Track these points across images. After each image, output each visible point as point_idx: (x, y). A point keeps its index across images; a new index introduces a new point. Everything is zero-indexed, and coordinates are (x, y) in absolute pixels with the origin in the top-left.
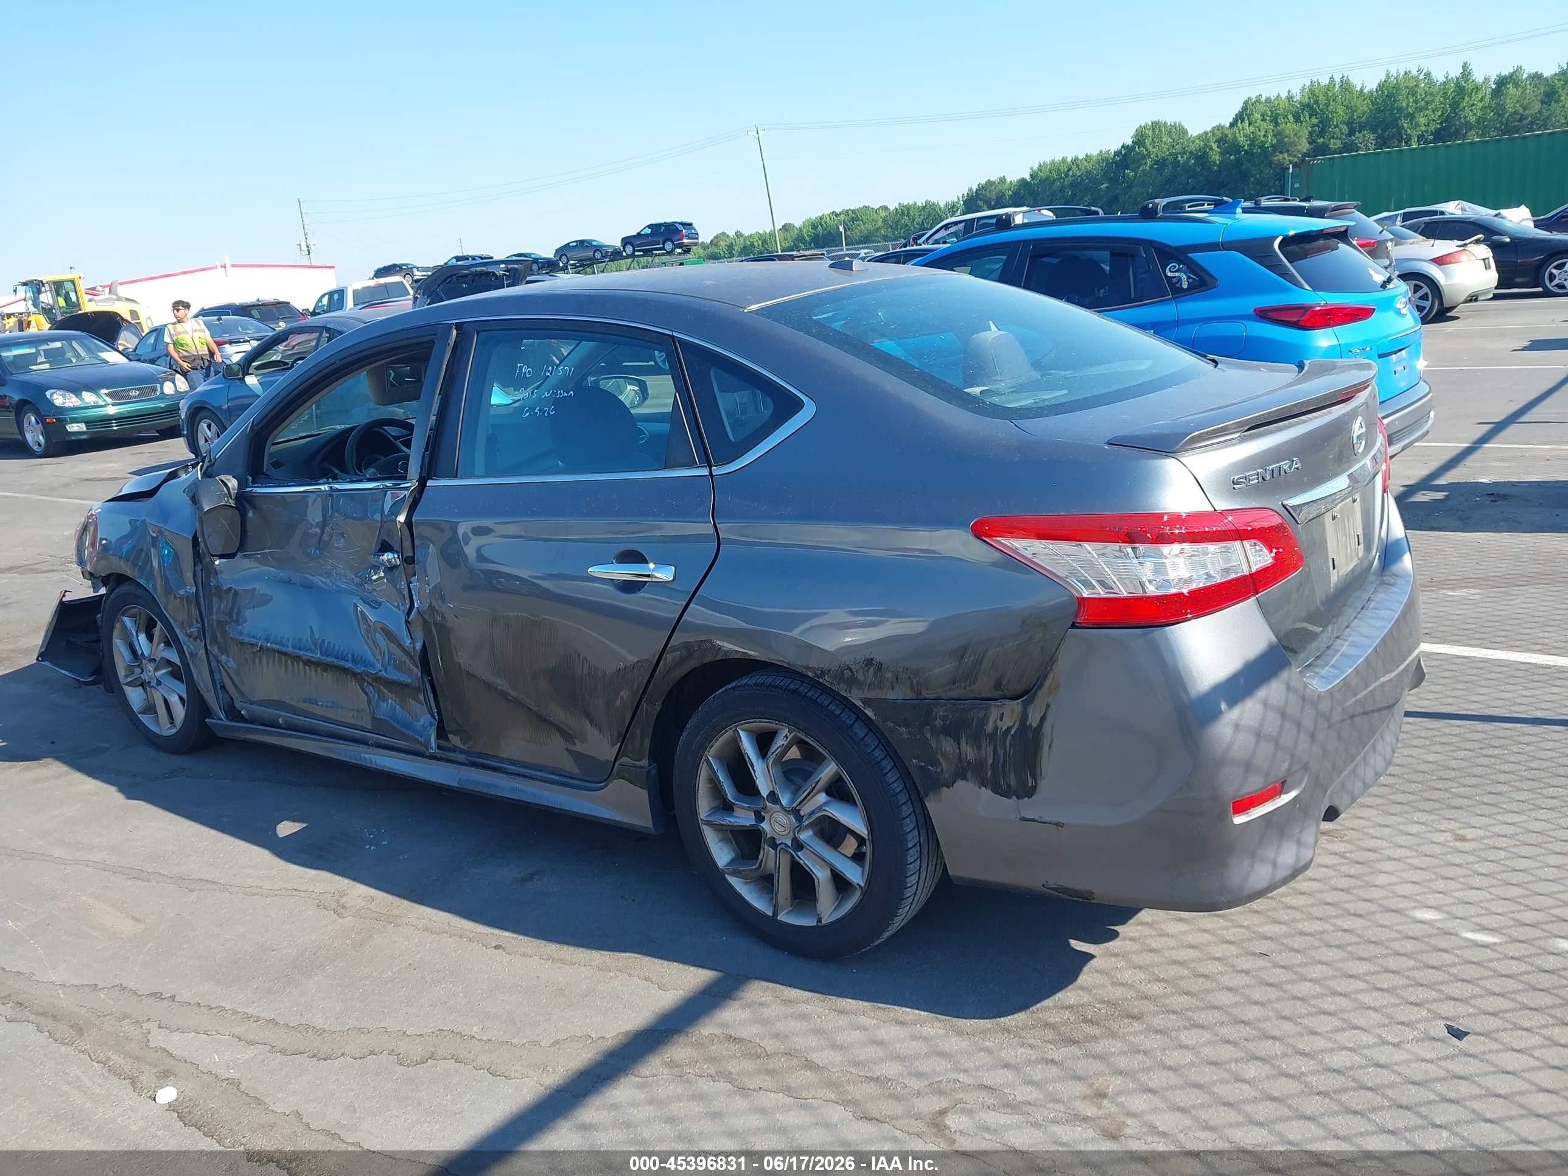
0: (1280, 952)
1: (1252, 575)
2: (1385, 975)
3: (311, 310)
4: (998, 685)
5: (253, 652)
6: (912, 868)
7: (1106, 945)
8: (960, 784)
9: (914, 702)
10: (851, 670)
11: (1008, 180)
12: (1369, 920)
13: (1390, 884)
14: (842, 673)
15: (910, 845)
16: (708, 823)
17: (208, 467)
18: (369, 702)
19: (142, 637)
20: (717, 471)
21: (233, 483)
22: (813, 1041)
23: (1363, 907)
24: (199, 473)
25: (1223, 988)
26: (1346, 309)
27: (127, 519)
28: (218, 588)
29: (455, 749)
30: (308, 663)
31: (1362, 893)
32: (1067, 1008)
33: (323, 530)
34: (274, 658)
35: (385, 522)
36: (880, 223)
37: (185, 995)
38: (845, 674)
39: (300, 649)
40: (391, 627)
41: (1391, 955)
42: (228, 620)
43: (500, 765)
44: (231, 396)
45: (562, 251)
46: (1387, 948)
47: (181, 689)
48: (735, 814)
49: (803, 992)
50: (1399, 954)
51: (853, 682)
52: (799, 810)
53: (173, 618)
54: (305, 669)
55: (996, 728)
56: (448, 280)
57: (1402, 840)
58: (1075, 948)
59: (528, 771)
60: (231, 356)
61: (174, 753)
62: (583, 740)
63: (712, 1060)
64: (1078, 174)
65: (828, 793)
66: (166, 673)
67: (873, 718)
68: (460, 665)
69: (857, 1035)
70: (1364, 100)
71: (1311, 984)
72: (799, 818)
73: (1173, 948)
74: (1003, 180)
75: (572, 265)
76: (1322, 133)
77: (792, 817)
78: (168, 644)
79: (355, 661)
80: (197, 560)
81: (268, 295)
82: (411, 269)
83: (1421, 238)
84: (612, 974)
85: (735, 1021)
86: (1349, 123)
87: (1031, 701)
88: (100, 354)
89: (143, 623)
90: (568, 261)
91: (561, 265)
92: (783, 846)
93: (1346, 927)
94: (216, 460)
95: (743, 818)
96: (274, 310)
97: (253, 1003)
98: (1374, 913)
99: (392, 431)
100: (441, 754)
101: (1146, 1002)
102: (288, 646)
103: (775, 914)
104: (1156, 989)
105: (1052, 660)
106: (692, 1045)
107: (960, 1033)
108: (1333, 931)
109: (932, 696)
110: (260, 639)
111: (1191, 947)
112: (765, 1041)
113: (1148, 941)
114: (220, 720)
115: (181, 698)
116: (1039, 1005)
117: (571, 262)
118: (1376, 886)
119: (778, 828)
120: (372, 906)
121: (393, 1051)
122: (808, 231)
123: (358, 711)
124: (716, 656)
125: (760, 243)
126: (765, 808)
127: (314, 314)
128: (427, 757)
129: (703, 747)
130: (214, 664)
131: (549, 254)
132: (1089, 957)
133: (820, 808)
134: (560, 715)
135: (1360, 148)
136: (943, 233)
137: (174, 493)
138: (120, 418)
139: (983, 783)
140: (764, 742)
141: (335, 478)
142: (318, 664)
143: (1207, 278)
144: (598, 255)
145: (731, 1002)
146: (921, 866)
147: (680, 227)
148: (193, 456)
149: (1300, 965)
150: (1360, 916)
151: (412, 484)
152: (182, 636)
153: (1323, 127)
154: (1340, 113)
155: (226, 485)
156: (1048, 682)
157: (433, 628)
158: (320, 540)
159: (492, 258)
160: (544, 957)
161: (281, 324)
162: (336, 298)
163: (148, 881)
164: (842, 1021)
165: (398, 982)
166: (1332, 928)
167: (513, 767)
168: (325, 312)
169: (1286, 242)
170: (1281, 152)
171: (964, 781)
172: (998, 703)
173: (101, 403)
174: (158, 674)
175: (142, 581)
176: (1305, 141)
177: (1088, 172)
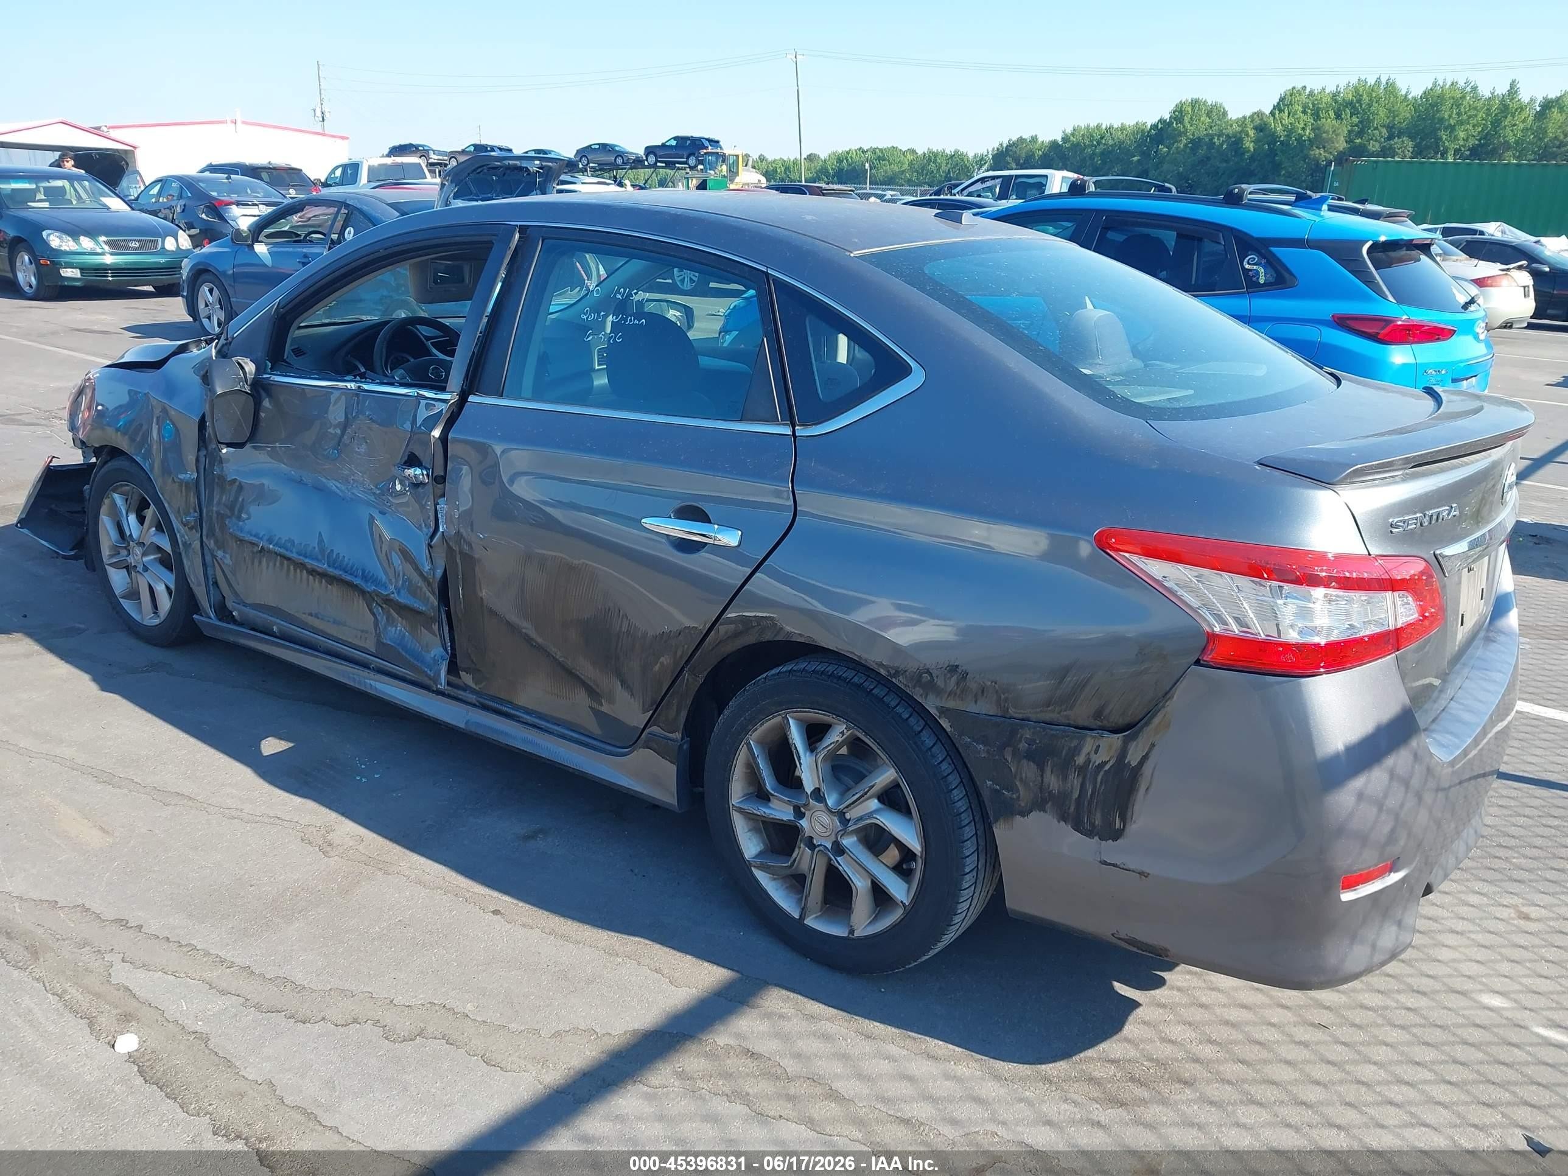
0: (1341, 1025)
1: (1397, 630)
2: (1453, 1067)
3: (323, 180)
4: (1098, 714)
5: (253, 552)
6: (966, 894)
7: (1152, 992)
8: (1035, 815)
9: (999, 720)
10: (931, 675)
11: (1040, 140)
12: (1433, 999)
13: (1454, 961)
14: (920, 675)
15: (967, 870)
16: (740, 811)
17: (223, 346)
18: (376, 624)
19: (132, 518)
20: (801, 431)
21: (250, 367)
22: (838, 1067)
23: (1425, 984)
24: (214, 351)
25: (1281, 1061)
26: (1423, 326)
27: (126, 388)
28: (222, 478)
29: (465, 688)
30: (313, 572)
31: (1426, 967)
32: (1112, 1061)
33: (343, 434)
34: (276, 561)
35: (415, 434)
36: (906, 166)
37: (153, 927)
38: (925, 679)
39: (306, 557)
40: (410, 547)
41: (1459, 1043)
42: (229, 514)
43: (513, 712)
44: (238, 261)
45: (583, 153)
46: (1454, 1034)
47: (170, 579)
48: (771, 805)
49: (826, 1007)
50: (1465, 1043)
51: (930, 687)
52: (844, 813)
53: (169, 503)
54: (308, 579)
55: (1088, 761)
56: (479, 170)
57: (1464, 911)
58: (1120, 992)
59: (543, 723)
60: (237, 218)
61: (155, 645)
62: (611, 701)
63: (727, 1076)
64: (1111, 142)
65: (879, 800)
66: (155, 559)
67: (948, 729)
68: (481, 598)
69: (884, 1066)
70: (1407, 106)
71: (1375, 1068)
72: (845, 822)
73: (1224, 1006)
74: (1034, 139)
75: (592, 168)
76: (1360, 134)
77: (836, 819)
78: (159, 528)
79: (365, 577)
80: (201, 444)
81: (280, 158)
82: (428, 150)
83: (1464, 256)
84: (620, 960)
85: (753, 1032)
86: (1390, 128)
87: (1134, 737)
88: (102, 199)
89: (135, 503)
90: (588, 163)
91: (581, 166)
92: (821, 848)
93: (1409, 1005)
94: (233, 338)
95: (780, 810)
96: (285, 176)
97: (228, 945)
98: (1438, 992)
99: (424, 331)
100: (449, 690)
101: (1197, 1066)
102: (291, 551)
103: (802, 917)
104: (1207, 1051)
105: (1167, 695)
106: (706, 1055)
107: (997, 1078)
108: (1396, 1008)
109: (1020, 716)
110: (261, 539)
111: (1244, 1006)
112: (786, 1061)
113: (1198, 994)
114: (209, 618)
115: (168, 588)
116: (1082, 1055)
117: (591, 165)
118: (1439, 961)
119: (818, 828)
120: (361, 848)
121: (378, 1021)
122: (833, 164)
123: (362, 631)
124: (776, 635)
125: (783, 170)
126: (806, 805)
127: (325, 185)
128: (433, 692)
129: (745, 731)
130: (208, 558)
131: (569, 153)
132: (1135, 1005)
133: (870, 815)
134: (587, 669)
135: (1397, 154)
136: (979, 186)
137: (182, 369)
138: (116, 270)
139: (1063, 817)
140: (815, 733)
141: (363, 376)
142: (323, 575)
143: (1287, 275)
144: (619, 161)
145: (748, 1010)
146: (974, 893)
147: (706, 143)
148: (191, 319)
149: (1362, 1044)
150: (1424, 994)
151: (451, 397)
152: (176, 524)
153: (1363, 127)
154: (1381, 116)
155: (242, 368)
156: (1156, 721)
157: (458, 557)
158: (340, 441)
159: (510, 150)
160: (547, 930)
161: (291, 191)
162: (350, 171)
163: (119, 787)
164: (868, 1047)
165: (388, 940)
166: (1395, 1005)
167: (528, 717)
168: (337, 184)
169: (1376, 247)
170: (1319, 148)
171: (1042, 813)
172: (1093, 733)
173: (99, 250)
174: (145, 559)
175: (138, 459)
176: (1342, 139)
177: (1121, 143)
